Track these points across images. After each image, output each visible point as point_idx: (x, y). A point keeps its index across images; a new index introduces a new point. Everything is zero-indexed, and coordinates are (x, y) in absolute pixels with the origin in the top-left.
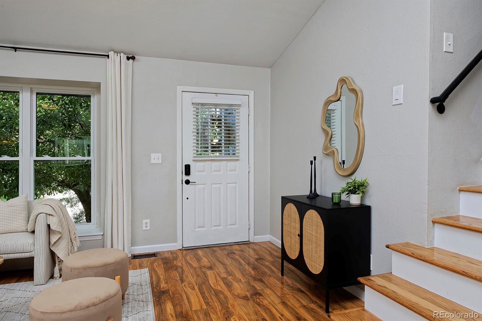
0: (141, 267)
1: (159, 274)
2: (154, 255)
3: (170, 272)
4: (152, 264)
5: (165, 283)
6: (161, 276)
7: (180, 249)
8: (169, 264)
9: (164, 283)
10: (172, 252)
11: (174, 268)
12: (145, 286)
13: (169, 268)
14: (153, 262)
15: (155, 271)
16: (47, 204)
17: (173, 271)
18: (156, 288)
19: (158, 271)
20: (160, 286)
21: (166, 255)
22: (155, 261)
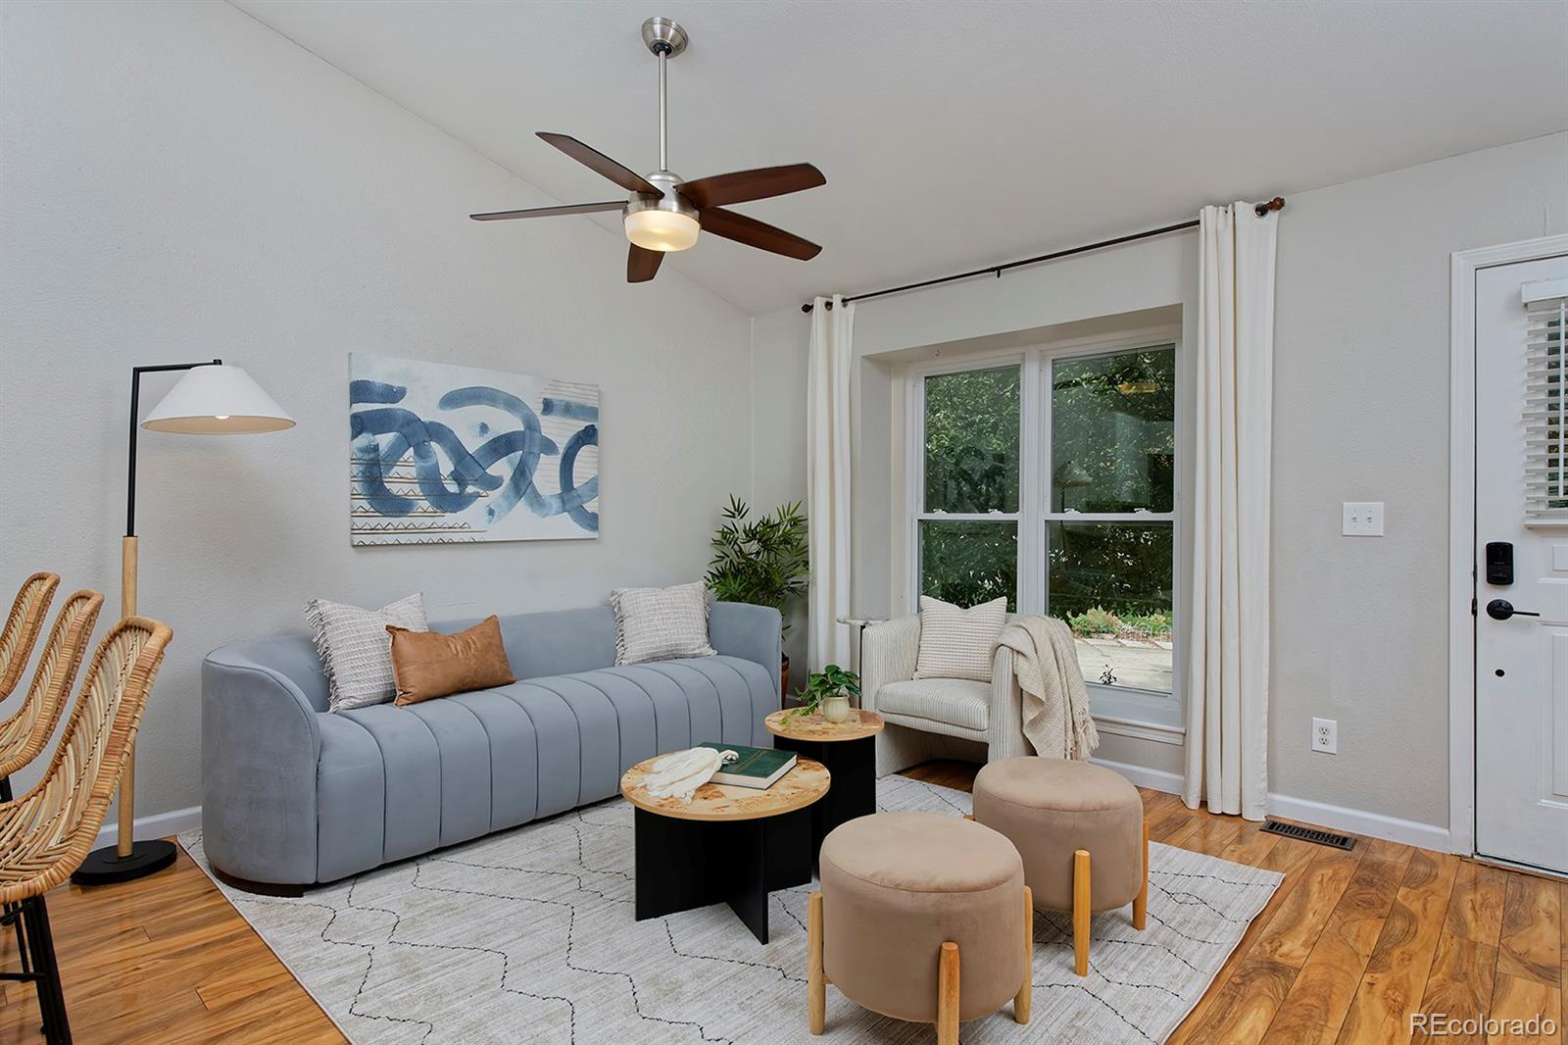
0: (1271, 862)
1: (1309, 906)
2: (1342, 842)
3: (1354, 915)
4: (1313, 866)
5: (1305, 944)
6: (1311, 915)
7: (1461, 857)
8: (1373, 890)
9: (1300, 942)
10: (1417, 856)
11: (1381, 911)
12: (1230, 923)
13: (1361, 901)
14: (1320, 862)
15: (1304, 893)
16: (1020, 627)
17: (1368, 917)
18: (1261, 944)
19: (1315, 896)
20: (1280, 946)
21: (1389, 858)
22: (1331, 861)
